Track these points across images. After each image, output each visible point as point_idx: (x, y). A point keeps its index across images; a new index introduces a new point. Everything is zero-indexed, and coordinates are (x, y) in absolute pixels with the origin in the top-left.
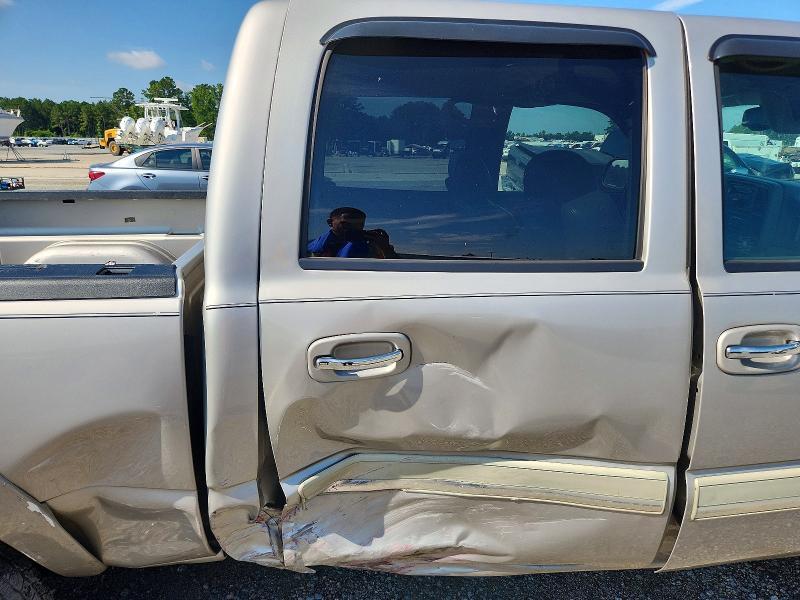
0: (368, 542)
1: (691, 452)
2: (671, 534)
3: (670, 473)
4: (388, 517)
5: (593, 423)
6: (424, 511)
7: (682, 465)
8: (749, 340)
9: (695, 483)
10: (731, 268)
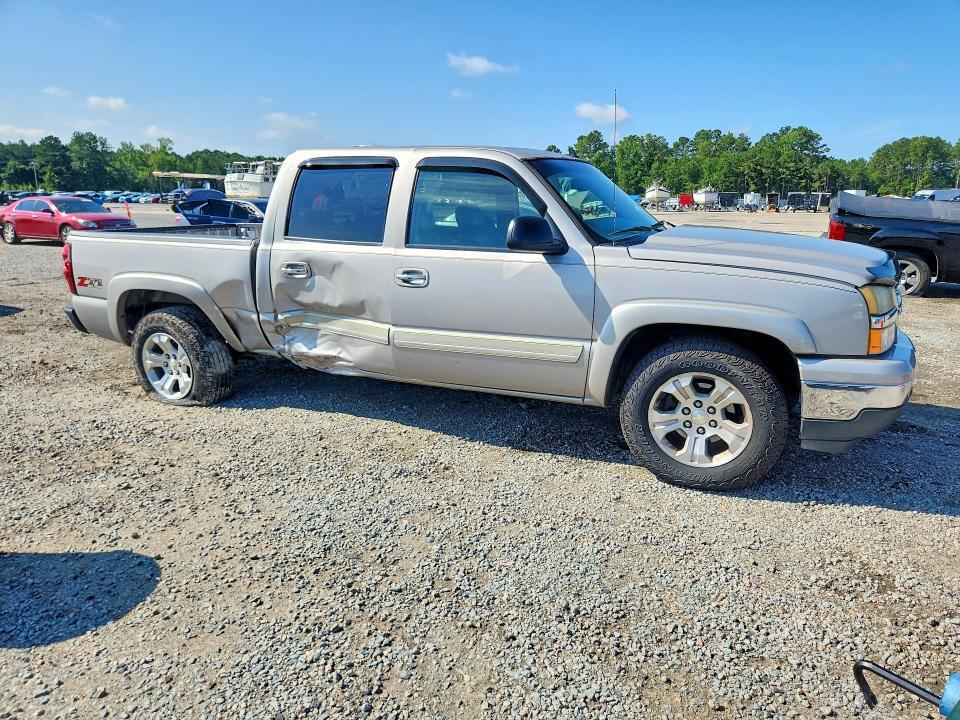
0: (311, 349)
4: (319, 341)
6: (329, 341)
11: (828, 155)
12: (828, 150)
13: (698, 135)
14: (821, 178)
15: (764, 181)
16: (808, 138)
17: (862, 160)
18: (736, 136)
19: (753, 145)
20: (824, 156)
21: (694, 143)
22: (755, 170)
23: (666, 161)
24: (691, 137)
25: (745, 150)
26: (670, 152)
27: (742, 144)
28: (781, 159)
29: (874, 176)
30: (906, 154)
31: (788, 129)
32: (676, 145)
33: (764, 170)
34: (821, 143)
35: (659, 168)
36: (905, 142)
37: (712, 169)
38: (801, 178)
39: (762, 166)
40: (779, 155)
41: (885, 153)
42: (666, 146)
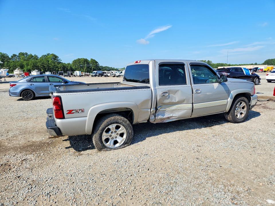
0: (164, 116)
1: (193, 102)
2: (192, 114)
3: (191, 104)
4: (165, 113)
5: (185, 99)
6: (169, 112)
7: (192, 103)
8: (197, 90)
9: (194, 105)
10: (194, 84)
11: (61, 62)
12: (61, 60)
13: (20, 54)
14: (60, 68)
15: (46, 68)
16: (55, 57)
17: (70, 63)
18: (33, 55)
19: (39, 58)
20: (60, 62)
21: (18, 56)
22: (42, 65)
23: (9, 62)
24: (17, 54)
25: (37, 59)
26: (10, 59)
27: (36, 57)
28: (49, 62)
29: (74, 68)
30: (80, 62)
31: (49, 54)
32: (12, 57)
33: (45, 65)
34: (59, 58)
35: (7, 64)
36: (79, 59)
37: (28, 65)
38: (56, 68)
39: (44, 64)
40: (48, 61)
41: (75, 62)
42: (8, 57)
